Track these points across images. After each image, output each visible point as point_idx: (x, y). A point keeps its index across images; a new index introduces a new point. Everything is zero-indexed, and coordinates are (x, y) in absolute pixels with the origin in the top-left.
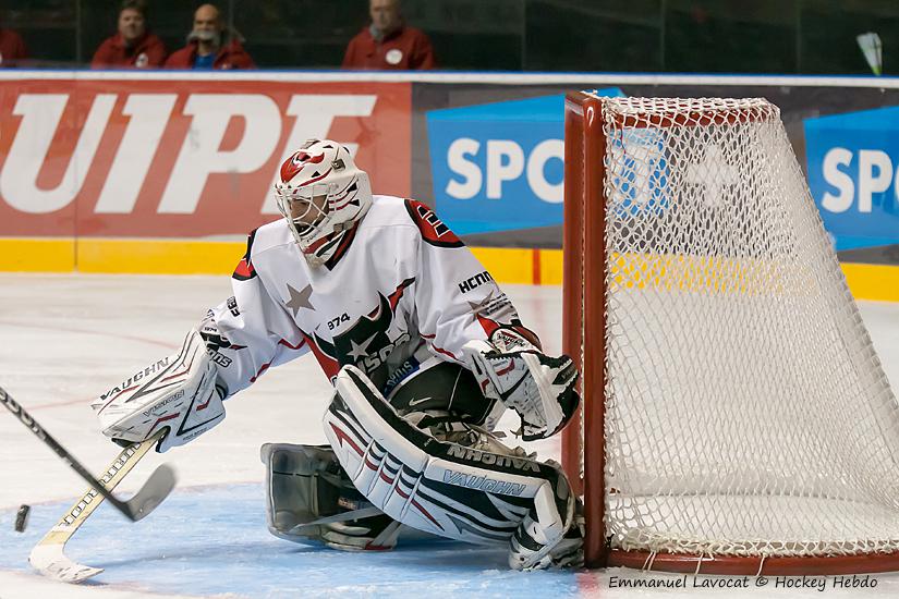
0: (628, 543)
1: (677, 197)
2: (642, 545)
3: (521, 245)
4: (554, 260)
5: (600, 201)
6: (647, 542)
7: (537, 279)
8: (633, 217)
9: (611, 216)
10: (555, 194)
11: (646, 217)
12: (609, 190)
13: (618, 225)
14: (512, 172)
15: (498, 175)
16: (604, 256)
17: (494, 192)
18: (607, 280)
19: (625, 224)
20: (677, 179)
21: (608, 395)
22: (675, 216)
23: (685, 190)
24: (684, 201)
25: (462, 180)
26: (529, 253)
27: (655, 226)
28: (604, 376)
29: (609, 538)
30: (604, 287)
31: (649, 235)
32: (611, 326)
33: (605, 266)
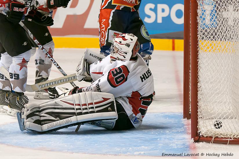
0: (205, 134)
1: (221, 22)
2: (210, 135)
3: (168, 38)
4: (180, 43)
5: (196, 24)
6: (212, 134)
7: (173, 49)
8: (207, 29)
9: (200, 28)
10: (181, 21)
11: (211, 29)
12: (199, 20)
13: (201, 31)
14: (166, 14)
15: (161, 15)
16: (197, 42)
17: (160, 21)
18: (198, 49)
19: (204, 31)
20: (221, 16)
21: (199, 87)
22: (221, 28)
23: (224, 20)
24: (223, 24)
25: (149, 17)
26: (171, 40)
27: (214, 31)
28: (197, 80)
29: (199, 133)
30: (197, 52)
31: (212, 34)
32: (200, 64)
33: (198, 45)
